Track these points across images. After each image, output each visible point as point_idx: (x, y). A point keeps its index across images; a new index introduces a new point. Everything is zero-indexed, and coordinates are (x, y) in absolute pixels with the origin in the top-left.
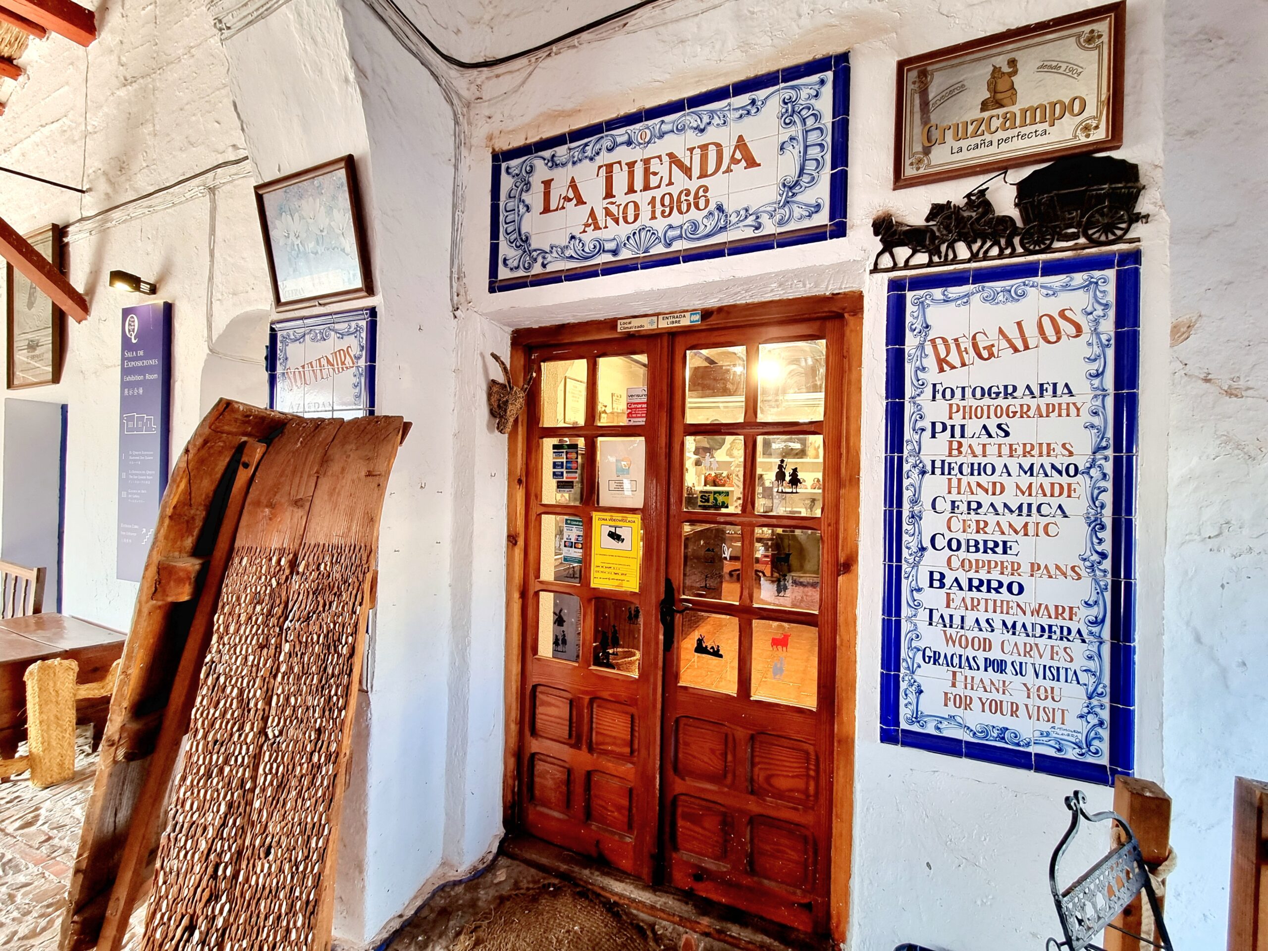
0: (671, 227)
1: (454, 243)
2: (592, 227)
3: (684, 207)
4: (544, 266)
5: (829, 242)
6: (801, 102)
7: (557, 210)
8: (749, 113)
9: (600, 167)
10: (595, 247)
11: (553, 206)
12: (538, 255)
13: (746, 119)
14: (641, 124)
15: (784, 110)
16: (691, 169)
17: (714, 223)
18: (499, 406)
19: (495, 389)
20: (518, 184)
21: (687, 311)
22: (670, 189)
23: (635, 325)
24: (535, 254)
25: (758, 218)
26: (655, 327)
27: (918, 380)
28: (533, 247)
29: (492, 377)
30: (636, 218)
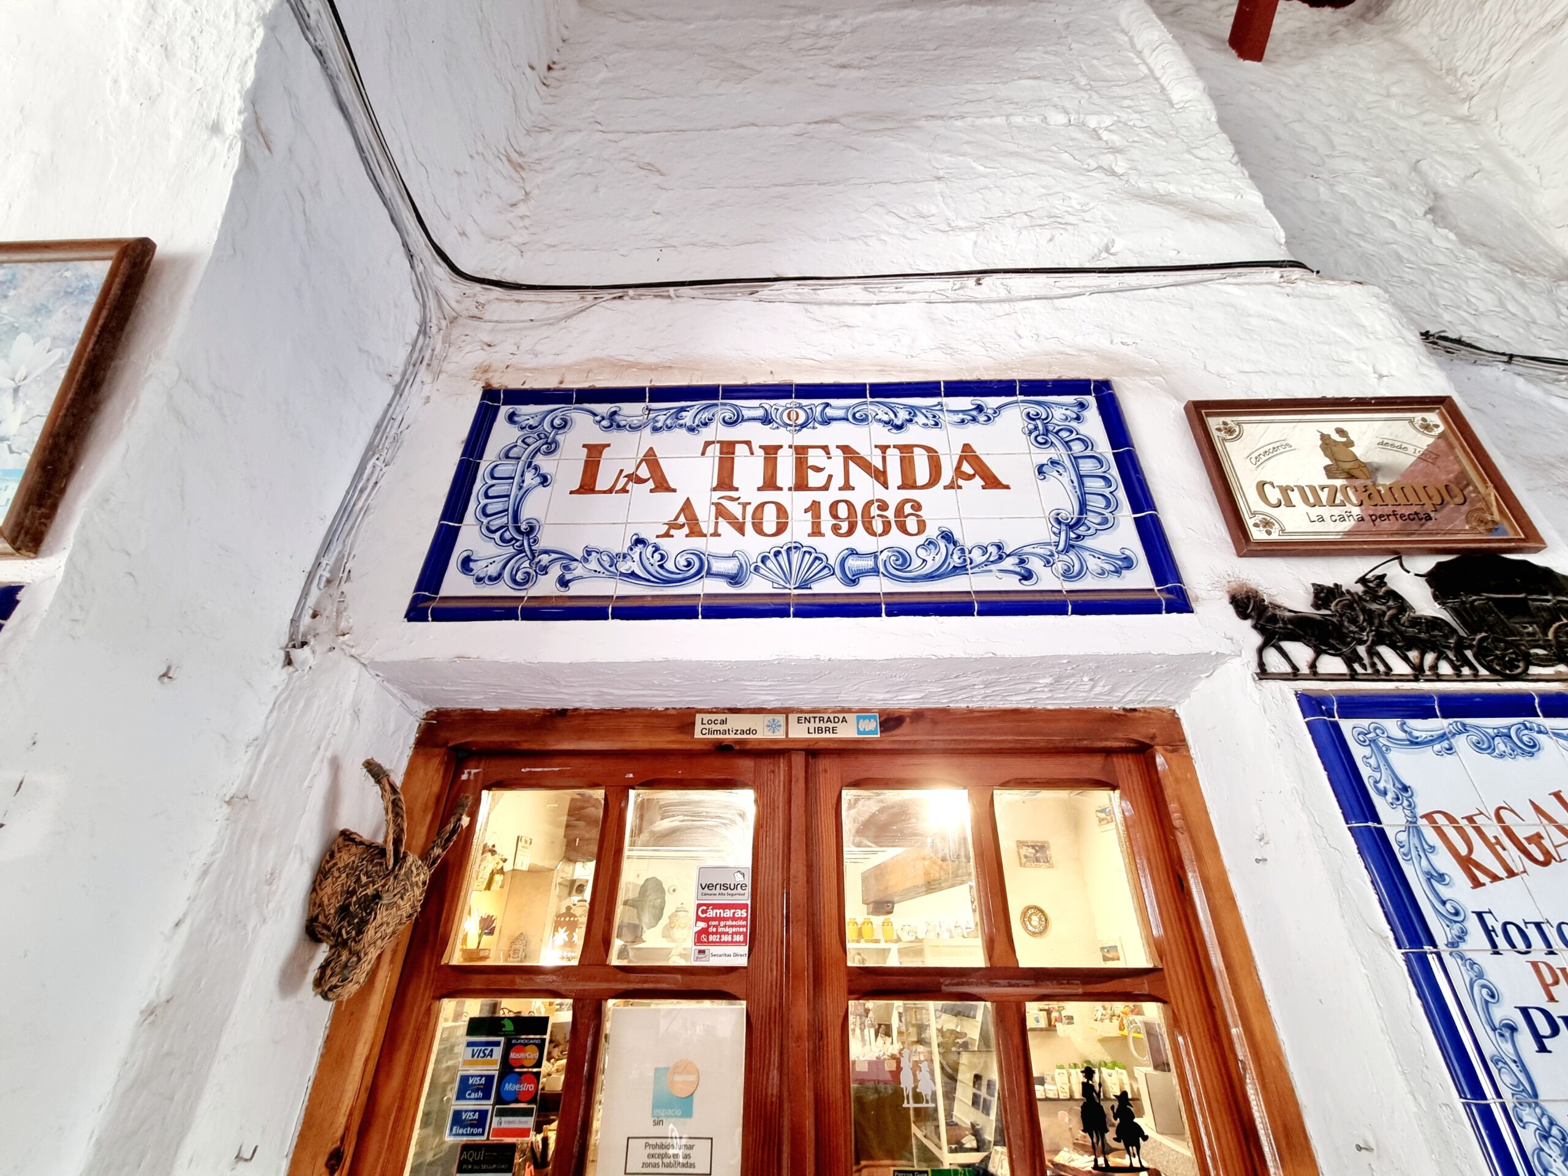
0: (853, 552)
1: (345, 511)
2: (686, 530)
3: (878, 526)
4: (564, 583)
5: (1164, 617)
6: (1054, 421)
7: (610, 491)
8: (974, 419)
9: (707, 444)
10: (689, 564)
11: (603, 483)
12: (552, 561)
13: (972, 427)
14: (789, 401)
15: (1031, 427)
16: (884, 473)
17: (940, 559)
18: (344, 911)
19: (345, 858)
20: (528, 441)
21: (849, 711)
22: (846, 495)
23: (735, 728)
24: (545, 559)
25: (1022, 561)
26: (780, 735)
27: (1444, 903)
28: (542, 544)
29: (347, 820)
30: (781, 529)
